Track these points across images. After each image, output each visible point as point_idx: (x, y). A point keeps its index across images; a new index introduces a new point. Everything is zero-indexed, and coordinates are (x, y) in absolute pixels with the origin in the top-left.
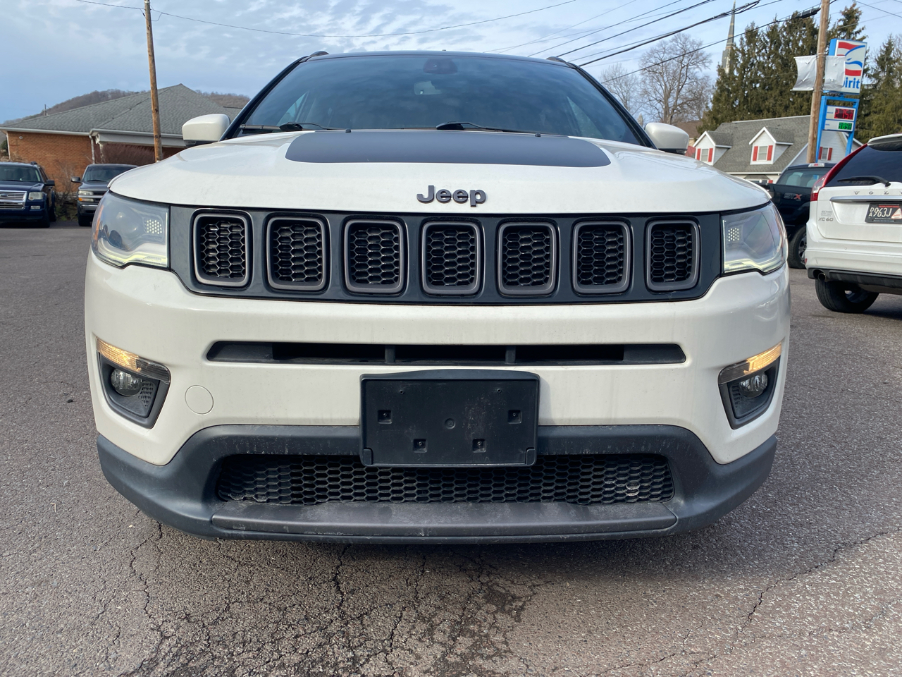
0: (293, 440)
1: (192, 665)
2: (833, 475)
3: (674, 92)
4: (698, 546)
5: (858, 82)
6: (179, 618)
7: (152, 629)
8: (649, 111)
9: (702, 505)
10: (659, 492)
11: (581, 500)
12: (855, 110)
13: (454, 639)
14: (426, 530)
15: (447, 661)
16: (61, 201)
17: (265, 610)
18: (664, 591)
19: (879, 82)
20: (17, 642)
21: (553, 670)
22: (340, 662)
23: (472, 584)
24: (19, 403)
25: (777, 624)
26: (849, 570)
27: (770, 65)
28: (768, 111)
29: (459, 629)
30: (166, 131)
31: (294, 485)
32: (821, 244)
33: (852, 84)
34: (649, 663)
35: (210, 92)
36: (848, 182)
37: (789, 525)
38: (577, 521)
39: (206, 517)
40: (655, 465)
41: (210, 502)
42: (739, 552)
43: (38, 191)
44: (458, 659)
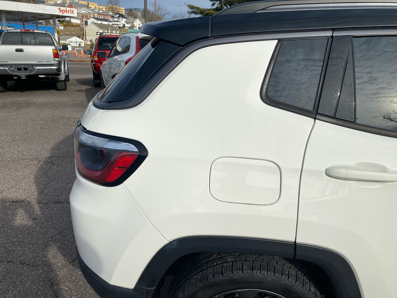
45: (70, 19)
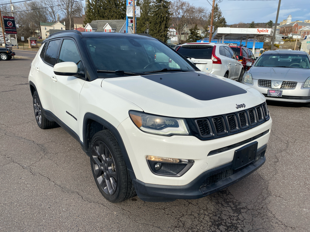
3: (70, 6)
45: (293, 35)
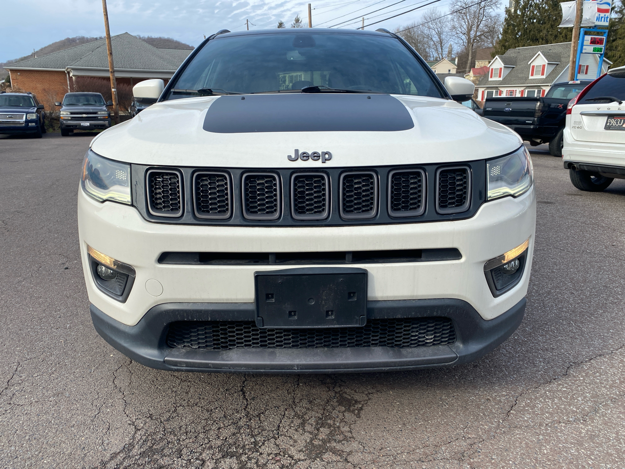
0: (213, 312)
1: (155, 447)
2: (571, 314)
3: (474, 27)
4: (477, 366)
5: (607, 18)
6: (146, 417)
7: (130, 424)
8: (456, 41)
9: (474, 347)
10: (447, 339)
11: (396, 345)
12: (605, 38)
13: (318, 430)
14: (298, 365)
15: (314, 444)
16: (48, 117)
17: (199, 411)
18: (453, 397)
19: (623, 16)
20: (47, 433)
21: (380, 450)
22: (246, 445)
23: (330, 393)
24: (34, 270)
25: (525, 418)
26: (576, 381)
27: (544, 6)
28: (543, 39)
29: (321, 423)
30: (118, 66)
31: (215, 338)
32: (573, 145)
33: (603, 19)
34: (441, 445)
35: (146, 37)
36: (592, 101)
37: (538, 350)
38: (394, 359)
39: (161, 358)
40: (444, 323)
41: (163, 349)
42: (504, 369)
43: (33, 113)
44: (320, 443)
